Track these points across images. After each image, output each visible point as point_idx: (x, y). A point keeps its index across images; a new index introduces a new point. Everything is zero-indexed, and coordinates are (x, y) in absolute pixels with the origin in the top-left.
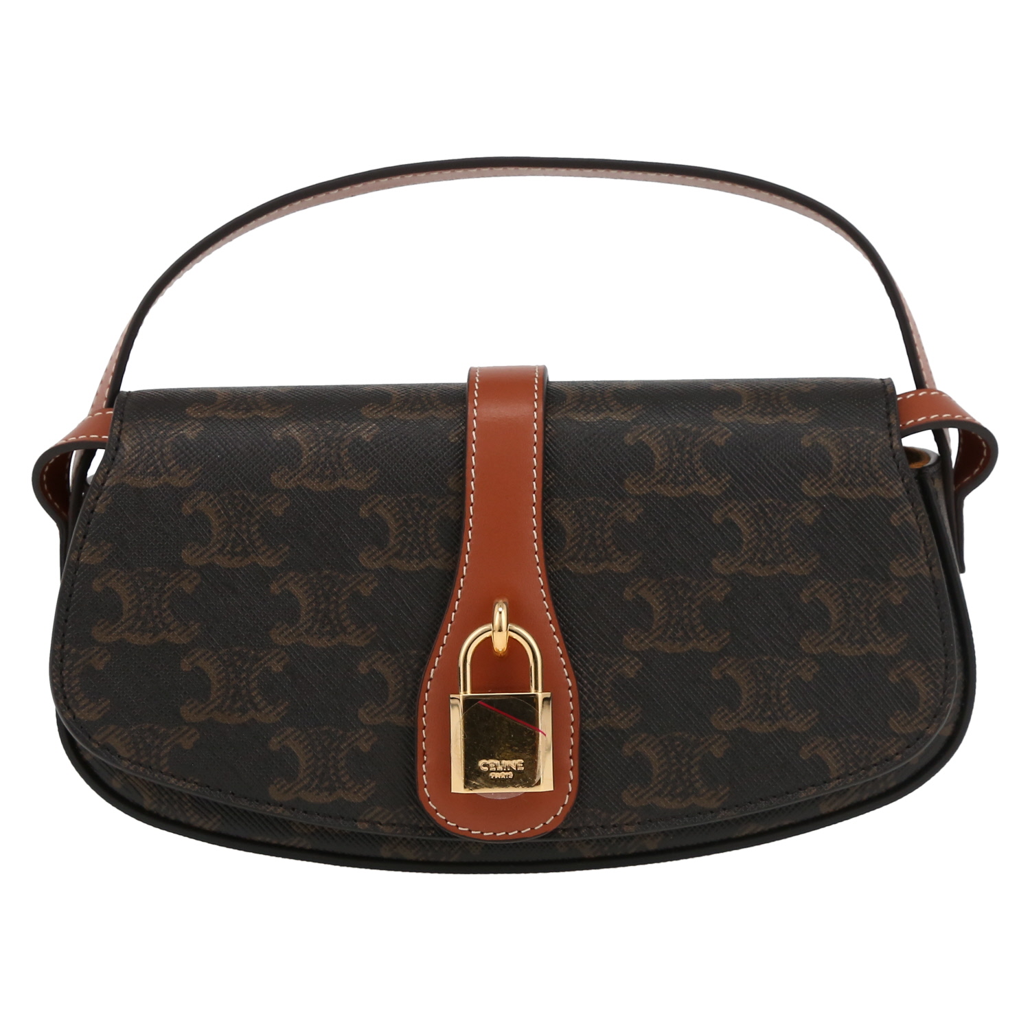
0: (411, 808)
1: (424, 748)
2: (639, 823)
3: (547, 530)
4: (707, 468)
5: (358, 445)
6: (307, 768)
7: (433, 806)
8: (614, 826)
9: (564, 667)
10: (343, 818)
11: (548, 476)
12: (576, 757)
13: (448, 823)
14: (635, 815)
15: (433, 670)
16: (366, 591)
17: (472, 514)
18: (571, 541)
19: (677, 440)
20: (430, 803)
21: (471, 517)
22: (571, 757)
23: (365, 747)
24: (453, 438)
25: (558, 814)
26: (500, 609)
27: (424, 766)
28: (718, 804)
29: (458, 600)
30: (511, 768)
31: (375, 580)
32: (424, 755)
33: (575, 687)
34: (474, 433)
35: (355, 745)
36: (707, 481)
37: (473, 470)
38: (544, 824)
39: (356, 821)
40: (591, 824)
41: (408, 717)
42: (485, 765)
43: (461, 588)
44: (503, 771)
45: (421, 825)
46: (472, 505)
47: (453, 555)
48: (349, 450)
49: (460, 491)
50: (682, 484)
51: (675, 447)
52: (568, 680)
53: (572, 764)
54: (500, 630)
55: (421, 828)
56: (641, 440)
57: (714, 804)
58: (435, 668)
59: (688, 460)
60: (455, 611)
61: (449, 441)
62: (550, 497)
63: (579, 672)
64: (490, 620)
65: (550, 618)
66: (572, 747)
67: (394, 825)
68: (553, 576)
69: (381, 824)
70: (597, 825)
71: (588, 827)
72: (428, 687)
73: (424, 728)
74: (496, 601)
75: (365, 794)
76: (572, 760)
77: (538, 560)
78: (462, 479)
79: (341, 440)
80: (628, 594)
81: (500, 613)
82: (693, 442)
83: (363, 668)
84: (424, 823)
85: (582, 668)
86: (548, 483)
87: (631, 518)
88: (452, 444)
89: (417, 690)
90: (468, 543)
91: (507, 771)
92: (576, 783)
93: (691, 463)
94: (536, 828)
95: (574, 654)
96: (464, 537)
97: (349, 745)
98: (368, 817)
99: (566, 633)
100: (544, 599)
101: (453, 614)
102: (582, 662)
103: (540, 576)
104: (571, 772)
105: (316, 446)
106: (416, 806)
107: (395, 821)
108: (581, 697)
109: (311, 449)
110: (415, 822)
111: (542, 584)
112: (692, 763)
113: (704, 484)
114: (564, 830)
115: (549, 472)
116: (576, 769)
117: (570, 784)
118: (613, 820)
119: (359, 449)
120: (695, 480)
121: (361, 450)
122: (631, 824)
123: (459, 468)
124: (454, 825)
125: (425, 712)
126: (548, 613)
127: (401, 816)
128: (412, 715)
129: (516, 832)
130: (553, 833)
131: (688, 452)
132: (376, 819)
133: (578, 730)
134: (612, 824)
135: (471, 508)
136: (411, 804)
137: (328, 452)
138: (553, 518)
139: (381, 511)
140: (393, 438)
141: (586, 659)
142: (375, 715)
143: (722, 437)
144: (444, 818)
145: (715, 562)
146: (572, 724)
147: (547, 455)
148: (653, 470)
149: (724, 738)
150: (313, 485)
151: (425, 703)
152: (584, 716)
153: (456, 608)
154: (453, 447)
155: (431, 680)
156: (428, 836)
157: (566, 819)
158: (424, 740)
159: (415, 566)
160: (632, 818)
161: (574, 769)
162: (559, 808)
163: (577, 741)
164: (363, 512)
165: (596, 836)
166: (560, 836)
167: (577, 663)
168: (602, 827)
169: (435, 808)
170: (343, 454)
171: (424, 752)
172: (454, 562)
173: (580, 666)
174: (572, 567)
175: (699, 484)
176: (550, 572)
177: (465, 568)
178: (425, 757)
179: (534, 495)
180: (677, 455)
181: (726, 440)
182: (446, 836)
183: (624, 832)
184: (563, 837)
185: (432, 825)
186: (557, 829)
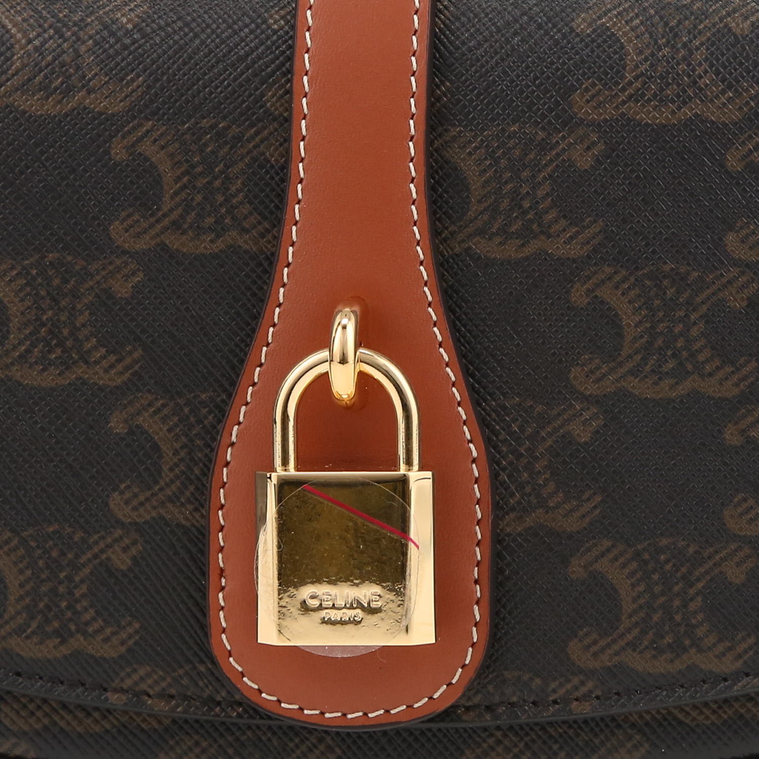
0: (202, 668)
1: (221, 565)
2: (598, 698)
3: (438, 182)
4: (717, 73)
5: (113, 34)
6: (21, 598)
7: (237, 666)
8: (555, 702)
9: (465, 423)
10: (83, 685)
11: (438, 87)
12: (485, 581)
13: (264, 695)
14: (590, 685)
15: (236, 428)
16: (122, 289)
17: (303, 155)
18: (479, 202)
19: (666, 24)
20: (231, 659)
21: (302, 160)
22: (476, 582)
23: (121, 560)
24: (275, 21)
25: (454, 681)
26: (345, 321)
27: (221, 595)
28: (739, 664)
29: (279, 305)
30: (359, 602)
31: (139, 270)
32: (221, 576)
33: (484, 458)
34: (309, 13)
35: (104, 556)
36: (717, 97)
37: (305, 79)
38: (431, 698)
39: (105, 690)
40: (514, 699)
41: (196, 510)
42: (313, 597)
43: (284, 285)
44: (345, 607)
45: (218, 698)
46: (303, 139)
47: (275, 226)
48: (96, 43)
49: (285, 115)
50: (673, 102)
51: (663, 37)
52: (471, 445)
53: (479, 594)
54: (343, 361)
55: (219, 703)
56: (603, 24)
57: (728, 665)
58: (239, 423)
59: (684, 59)
60: (274, 325)
61: (269, 27)
62: (442, 125)
63: (493, 431)
64: (325, 342)
65: (440, 338)
66: (478, 564)
67: (172, 697)
68: (448, 262)
69: (149, 696)
70: (525, 701)
71: (509, 704)
72: (229, 458)
73: (222, 528)
74: (339, 308)
75: (123, 643)
76: (478, 587)
77: (418, 236)
78: (288, 95)
79: (81, 25)
80: (579, 296)
81: (344, 327)
82: (695, 27)
83: (117, 424)
84: (224, 694)
85: (498, 424)
86: (438, 99)
87: (584, 161)
88: (275, 32)
89: (210, 461)
90: (297, 207)
91: (352, 607)
92: (486, 629)
93: (689, 65)
94: (416, 706)
95: (485, 400)
96: (291, 195)
97: (96, 556)
98: (128, 683)
99: (471, 363)
100: (430, 305)
101: (271, 329)
102: (498, 414)
103: (421, 263)
104: (476, 608)
105: (39, 35)
106: (210, 666)
107: (173, 691)
108: (494, 476)
109: (30, 41)
110: (207, 693)
111: (426, 278)
112: (692, 592)
113: (711, 101)
114: (468, 709)
115: (441, 81)
116: (486, 602)
117: (474, 629)
118: (554, 691)
119: (112, 41)
120: (696, 94)
121: (117, 43)
122: (586, 697)
123: (284, 75)
124: (274, 699)
125: (223, 501)
126: (435, 329)
127: (185, 681)
128: (203, 507)
129: (382, 712)
130: (448, 714)
131: (685, 45)
132: (143, 686)
133: (488, 534)
134: (551, 698)
135: (302, 144)
136: (202, 662)
137: (59, 46)
138: (447, 162)
139: (147, 148)
140: (173, 22)
141: (504, 408)
142: (142, 504)
143: (747, 18)
144: (256, 687)
145: (731, 237)
146: (479, 522)
147: (438, 50)
148: (623, 77)
149: (747, 550)
150: (31, 104)
151: (223, 485)
152: (502, 508)
153: (276, 320)
154: (275, 38)
155: (232, 444)
156: (231, 717)
157: (469, 688)
158: (221, 549)
159: (207, 245)
160: (583, 690)
161: (482, 603)
162: (457, 671)
163: (488, 552)
164: (118, 152)
165: (523, 719)
166: (459, 719)
167: (489, 415)
168: (534, 703)
169: (240, 669)
170: (83, 48)
171: (222, 570)
172: (275, 238)
173: (494, 420)
174: (483, 247)
175: (702, 101)
176: (443, 256)
177: (291, 249)
178: (223, 581)
179: (411, 122)
180: (666, 51)
181: (753, 24)
182: (261, 718)
183: (571, 712)
184: (466, 721)
185: (237, 697)
186: (454, 707)
